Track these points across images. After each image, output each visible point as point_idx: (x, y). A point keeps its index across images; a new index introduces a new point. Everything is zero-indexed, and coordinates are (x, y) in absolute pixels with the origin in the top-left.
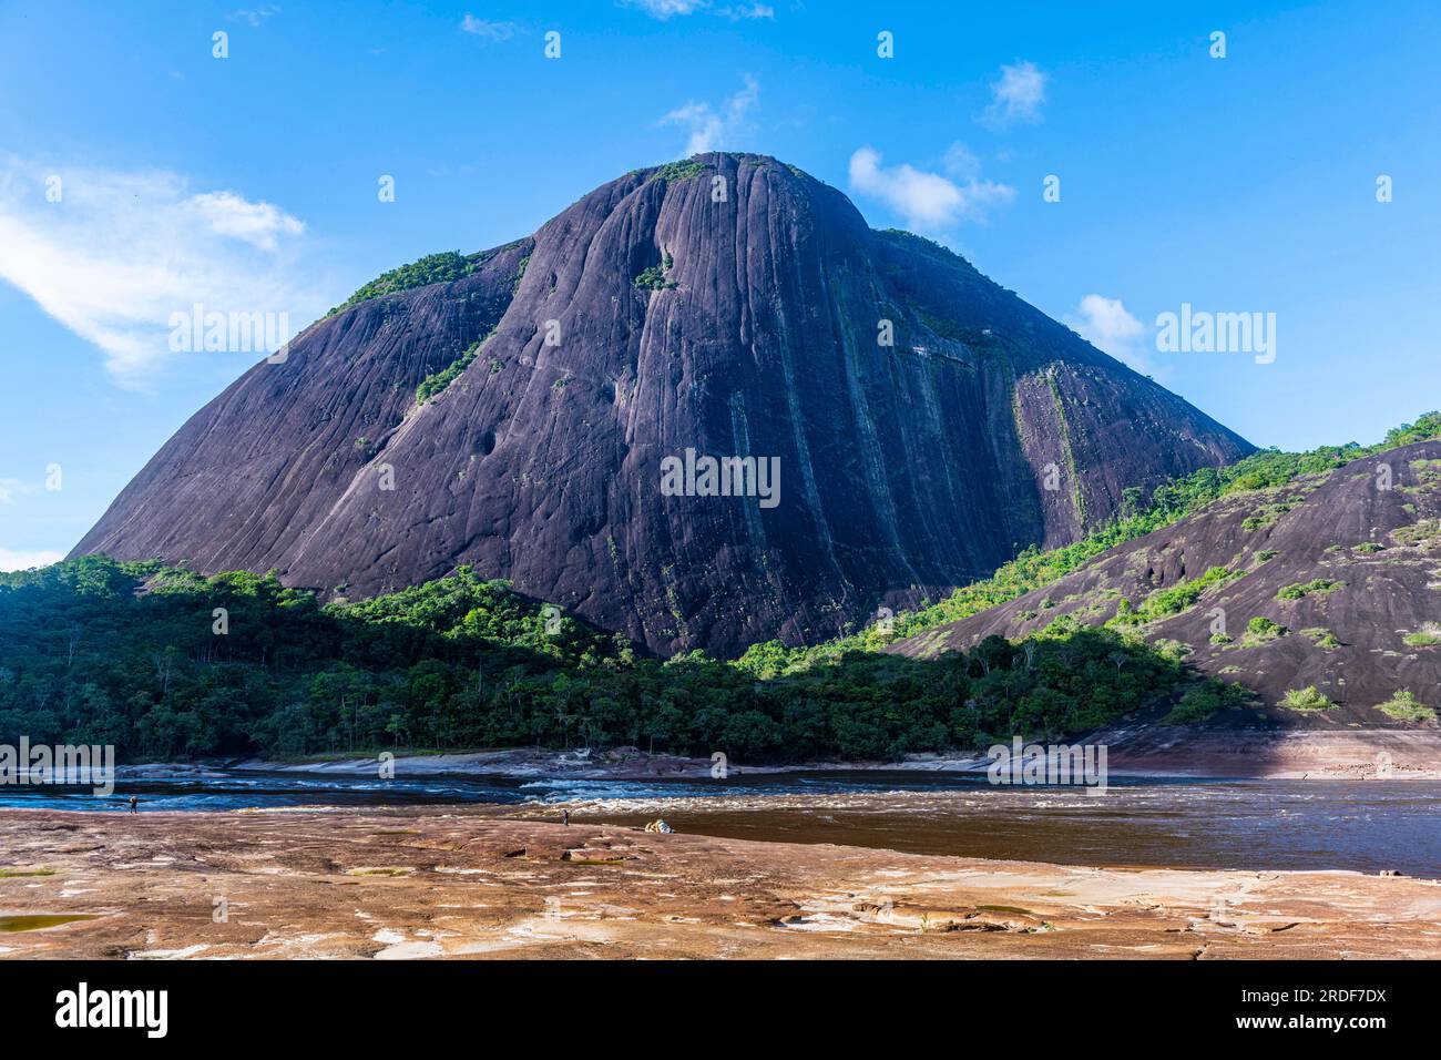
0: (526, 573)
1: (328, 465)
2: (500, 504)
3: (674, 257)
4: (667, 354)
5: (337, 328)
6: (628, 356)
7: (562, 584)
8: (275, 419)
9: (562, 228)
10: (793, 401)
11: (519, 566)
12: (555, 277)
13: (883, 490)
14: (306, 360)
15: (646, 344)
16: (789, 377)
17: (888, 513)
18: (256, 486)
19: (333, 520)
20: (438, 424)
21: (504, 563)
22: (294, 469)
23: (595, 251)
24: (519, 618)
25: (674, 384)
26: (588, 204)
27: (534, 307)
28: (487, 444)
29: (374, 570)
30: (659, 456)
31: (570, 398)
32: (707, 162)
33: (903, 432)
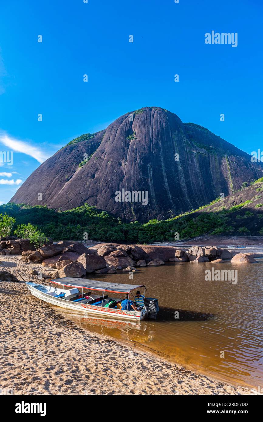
0: (100, 205)
1: (59, 182)
2: (95, 190)
3: (136, 132)
4: (134, 154)
5: (63, 152)
6: (125, 155)
7: (108, 207)
8: (49, 172)
9: (112, 127)
10: (163, 164)
11: (99, 203)
12: (110, 138)
13: (184, 184)
14: (56, 159)
15: (129, 152)
16: (162, 159)
17: (185, 190)
18: (44, 187)
19: (60, 194)
20: (83, 172)
21: (96, 202)
22: (52, 183)
23: (118, 132)
24: (97, 214)
25: (135, 161)
26: (117, 121)
27: (105, 145)
28: (93, 176)
29: (67, 205)
30: (131, 178)
31: (112, 165)
32: (145, 110)
33: (189, 170)
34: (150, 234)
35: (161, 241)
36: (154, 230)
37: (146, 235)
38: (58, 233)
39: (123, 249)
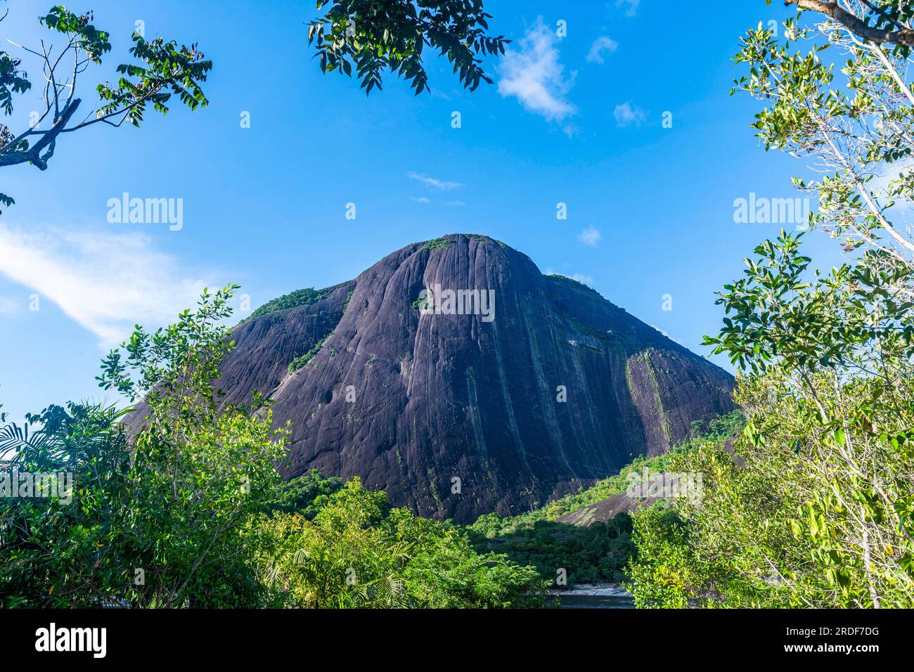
0: (350, 472)
2: (334, 432)
4: (430, 346)
5: (245, 331)
6: (408, 346)
7: (370, 478)
9: (372, 275)
10: (501, 372)
11: (346, 469)
12: (367, 303)
13: (553, 423)
15: (418, 340)
16: (499, 358)
17: (557, 436)
20: (300, 386)
21: (338, 467)
23: (390, 288)
25: (434, 362)
26: (386, 262)
27: (355, 319)
28: (328, 397)
30: (425, 404)
31: (376, 371)
32: (452, 239)
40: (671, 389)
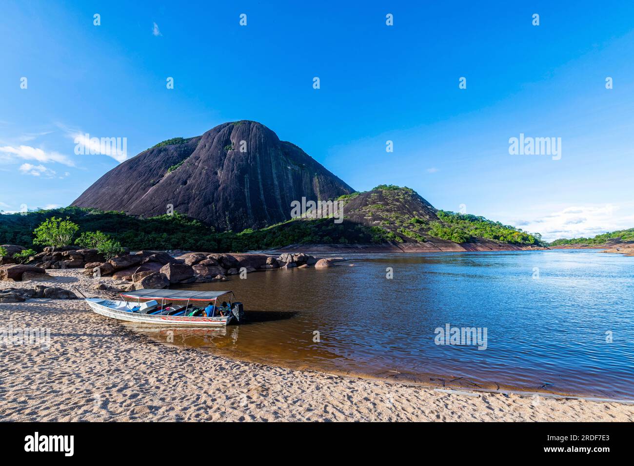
0: (192, 213)
1: (143, 186)
2: (186, 197)
3: (235, 143)
4: (231, 165)
5: (148, 153)
6: (221, 164)
7: (200, 215)
8: (129, 174)
9: (208, 134)
10: (260, 177)
11: (190, 211)
12: (205, 145)
13: (279, 197)
14: (139, 161)
15: (226, 162)
16: (259, 172)
17: (279, 202)
18: (122, 190)
19: (142, 199)
20: (173, 178)
21: (187, 210)
22: (133, 187)
23: (215, 140)
24: (188, 222)
25: (232, 172)
26: (215, 129)
27: (200, 152)
28: (185, 183)
29: (152, 211)
30: (227, 188)
31: (207, 173)
32: (244, 122)
33: (284, 185)
34: (244, 243)
35: (255, 250)
36: (248, 239)
37: (240, 244)
38: (137, 242)
39: (214, 257)
40: (323, 187)
